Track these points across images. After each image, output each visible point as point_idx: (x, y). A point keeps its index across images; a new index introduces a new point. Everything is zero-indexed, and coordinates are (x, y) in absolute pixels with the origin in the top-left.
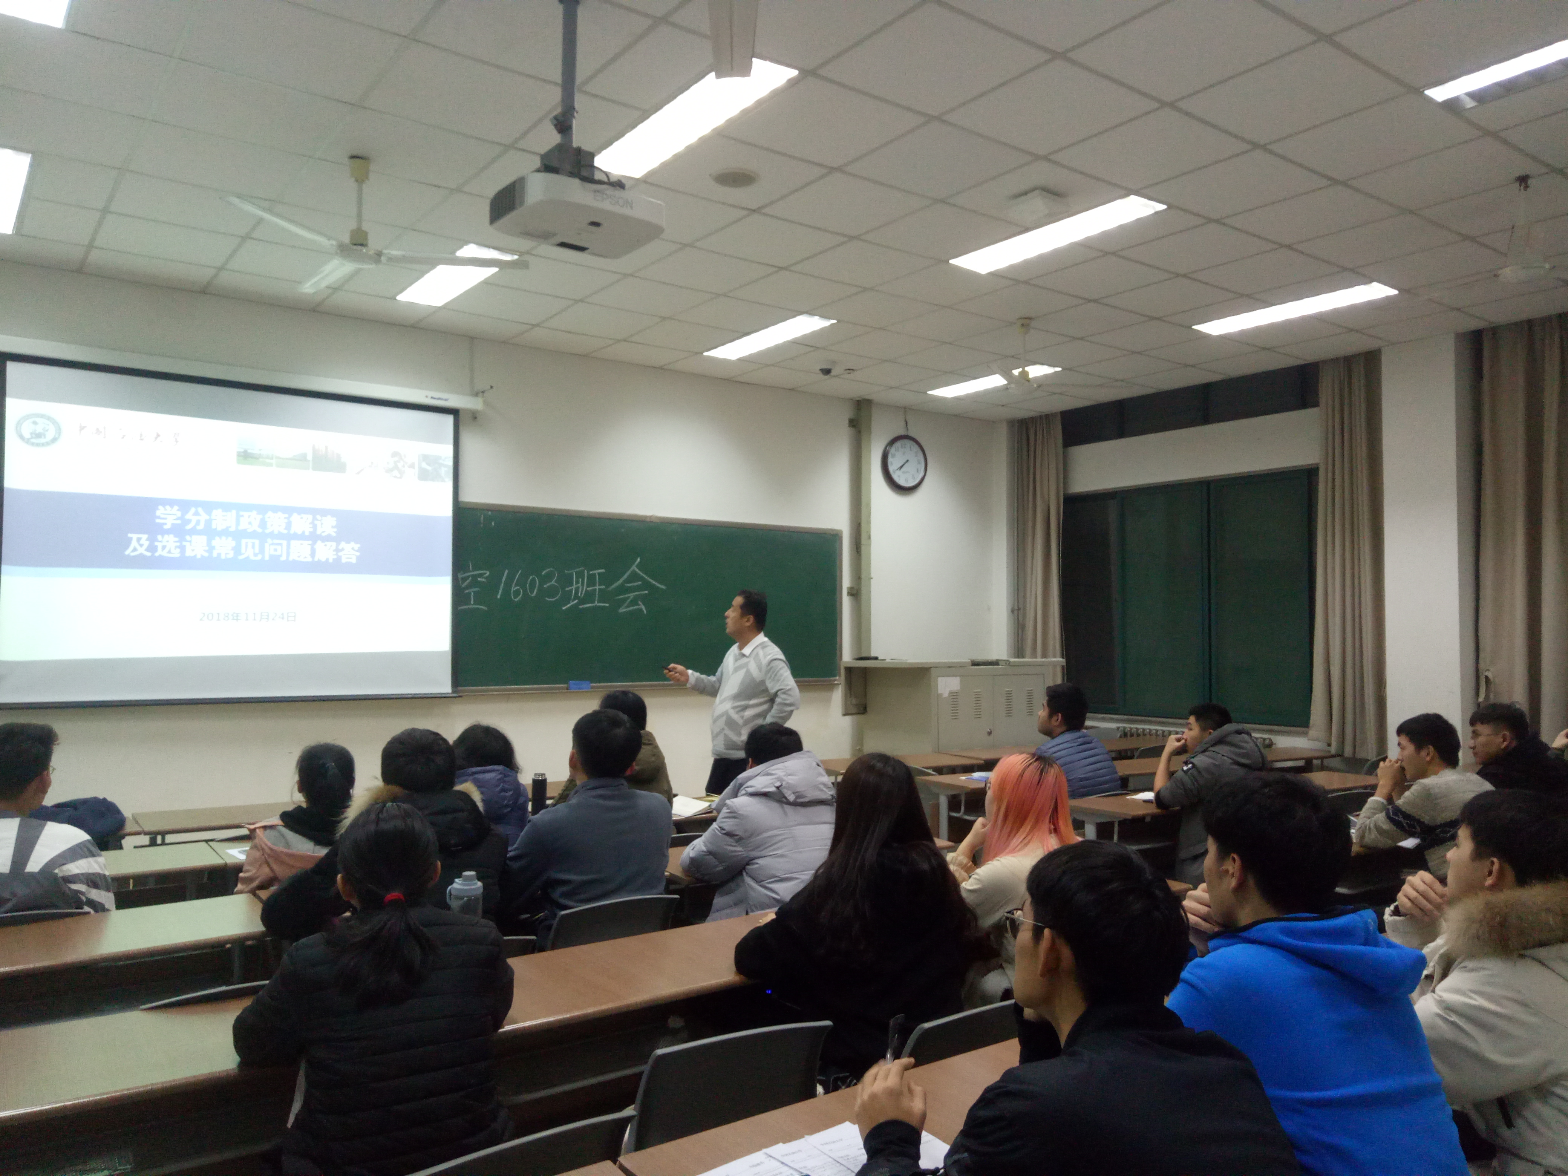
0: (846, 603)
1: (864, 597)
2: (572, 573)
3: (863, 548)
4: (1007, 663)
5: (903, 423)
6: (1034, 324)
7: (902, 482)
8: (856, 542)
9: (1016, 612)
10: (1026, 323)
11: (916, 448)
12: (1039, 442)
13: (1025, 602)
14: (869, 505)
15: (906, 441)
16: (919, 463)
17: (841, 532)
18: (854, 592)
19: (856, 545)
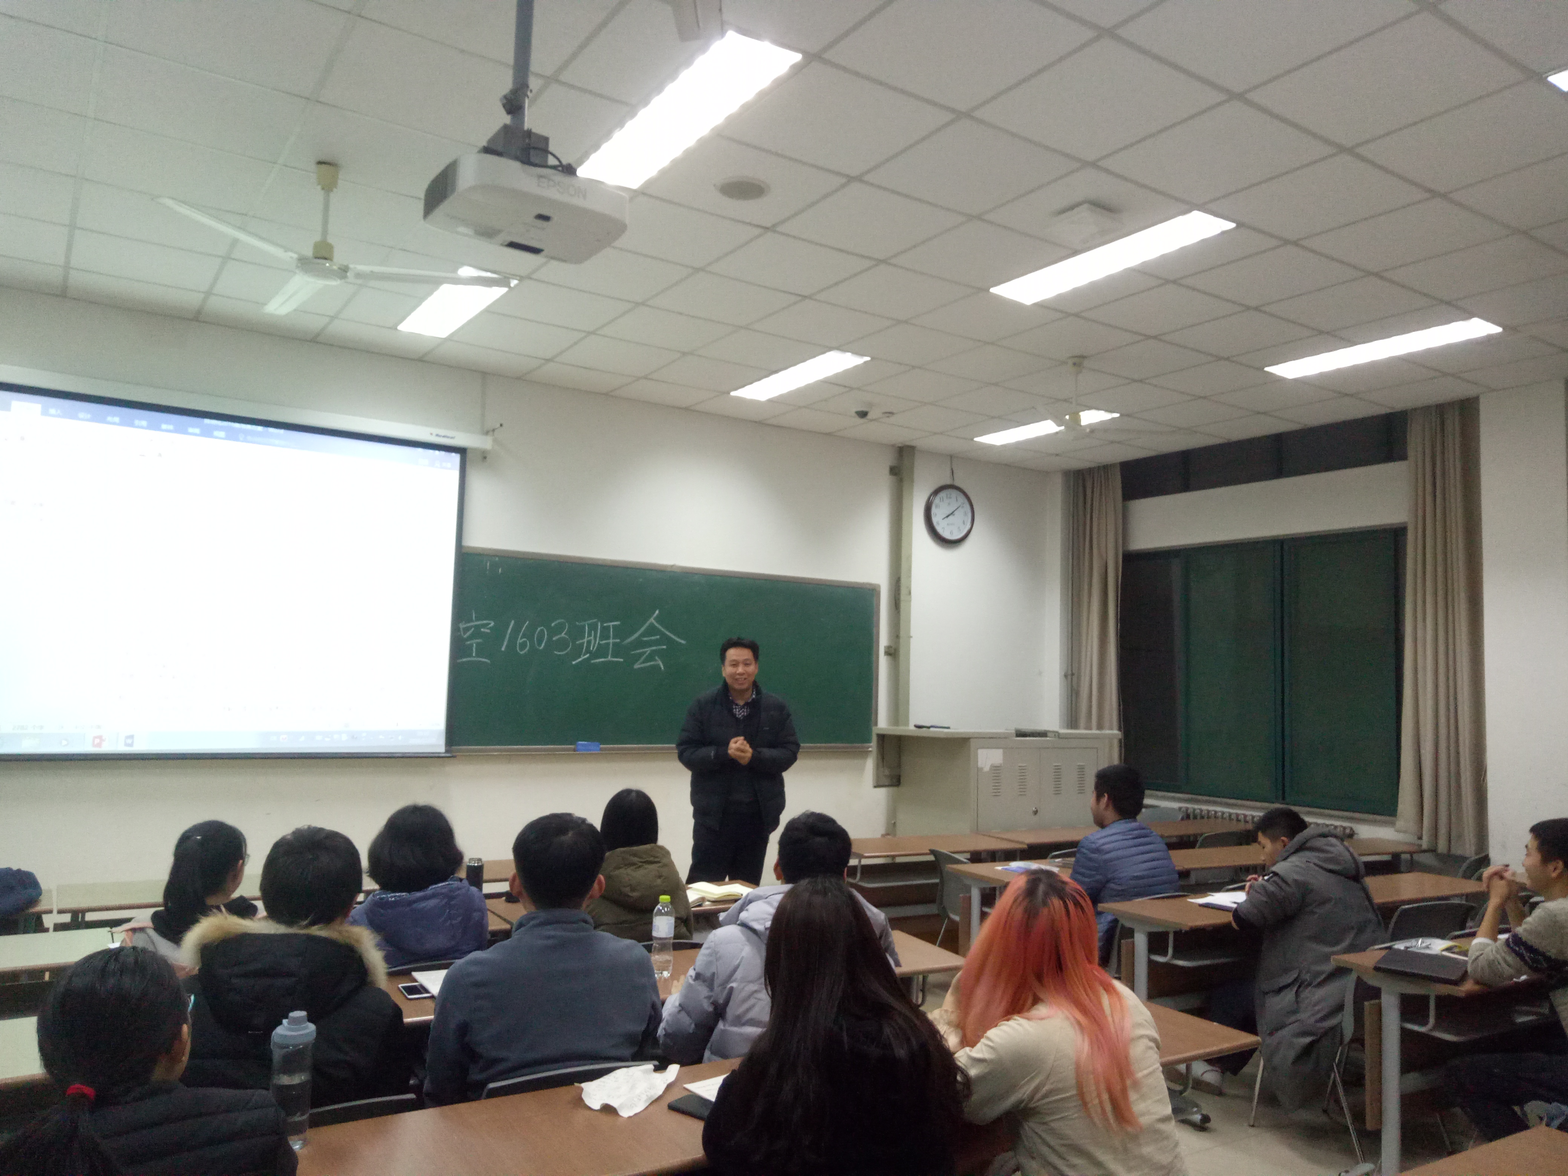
0: (883, 663)
1: (902, 658)
2: (584, 627)
3: (903, 605)
4: (1057, 735)
5: (949, 472)
6: (1086, 363)
7: (947, 535)
8: (895, 597)
9: (1069, 677)
10: (1079, 362)
11: (962, 499)
12: (1097, 494)
13: (1079, 668)
14: (909, 557)
15: (954, 493)
16: (966, 515)
17: (879, 586)
18: (892, 651)
19: (895, 600)
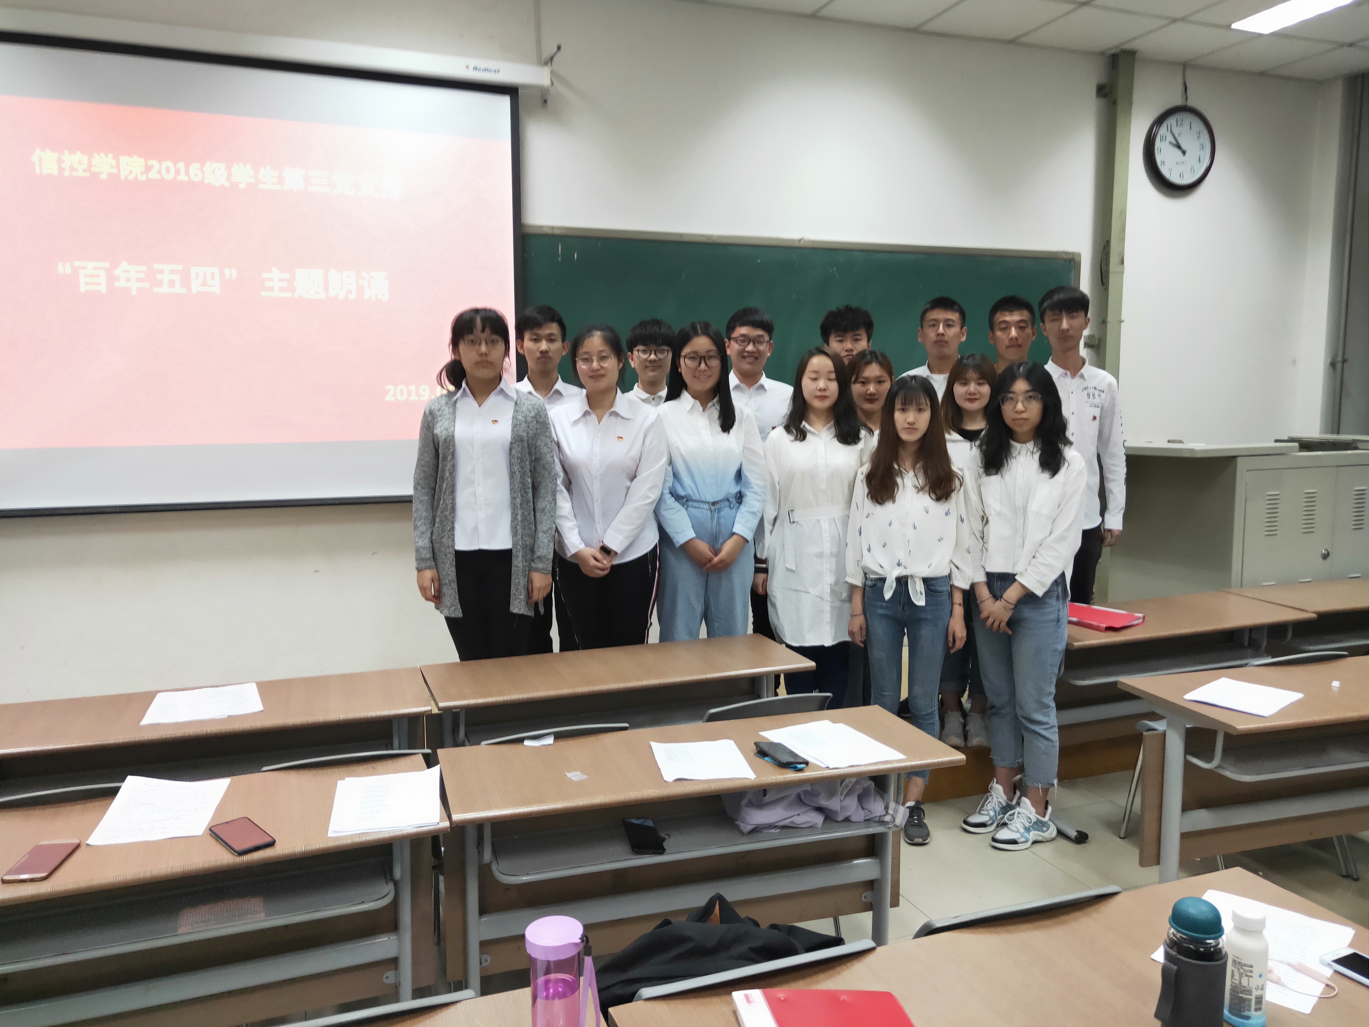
3: (1112, 279)
5: (1180, 88)
7: (1175, 178)
8: (1101, 268)
9: (1339, 366)
11: (1198, 125)
14: (1123, 213)
15: (1188, 118)
16: (1202, 147)
17: (1079, 255)
18: (1095, 341)
19: (1102, 273)
